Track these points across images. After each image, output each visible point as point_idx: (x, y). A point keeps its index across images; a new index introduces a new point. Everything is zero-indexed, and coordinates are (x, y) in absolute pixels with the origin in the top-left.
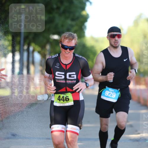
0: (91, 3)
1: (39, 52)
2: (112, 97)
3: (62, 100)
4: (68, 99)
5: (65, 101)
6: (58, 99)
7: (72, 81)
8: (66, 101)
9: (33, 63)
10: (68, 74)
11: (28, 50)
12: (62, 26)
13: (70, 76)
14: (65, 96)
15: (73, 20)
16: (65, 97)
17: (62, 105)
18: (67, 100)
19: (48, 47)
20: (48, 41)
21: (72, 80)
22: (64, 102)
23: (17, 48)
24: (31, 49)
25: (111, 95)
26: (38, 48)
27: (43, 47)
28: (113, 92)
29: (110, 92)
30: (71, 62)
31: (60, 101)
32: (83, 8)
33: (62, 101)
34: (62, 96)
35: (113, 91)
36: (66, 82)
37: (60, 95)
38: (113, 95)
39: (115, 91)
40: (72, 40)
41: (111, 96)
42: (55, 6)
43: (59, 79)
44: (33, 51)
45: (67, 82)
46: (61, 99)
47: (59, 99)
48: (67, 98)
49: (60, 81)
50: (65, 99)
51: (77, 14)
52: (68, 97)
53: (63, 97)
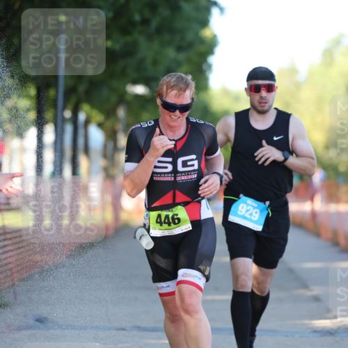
0: (222, 10)
1: (100, 125)
2: (253, 218)
3: (165, 223)
4: (179, 220)
5: (172, 224)
6: (157, 222)
7: (188, 175)
8: (175, 223)
9: (87, 150)
10: (180, 161)
11: (74, 120)
12: (155, 63)
13: (185, 164)
14: (171, 214)
15: (180, 49)
16: (170, 216)
17: (167, 233)
18: (176, 221)
19: (121, 112)
20: (122, 99)
21: (188, 173)
22: (170, 227)
23: (49, 115)
24: (82, 117)
25: (251, 214)
26: (98, 117)
27: (110, 113)
28: (254, 208)
29: (249, 208)
30: (184, 136)
31: (161, 225)
32: (205, 23)
33: (167, 225)
34: (164, 213)
35: (256, 205)
36: (175, 178)
37: (159, 212)
38: (254, 214)
39: (258, 205)
40: (185, 91)
41: (249, 217)
42: (137, 17)
43: (161, 173)
44: (87, 122)
45: (179, 179)
46: (163, 220)
47: (159, 221)
48: (175, 217)
49: (162, 179)
50: (171, 220)
51: (190, 36)
52: (177, 215)
53: (167, 217)
